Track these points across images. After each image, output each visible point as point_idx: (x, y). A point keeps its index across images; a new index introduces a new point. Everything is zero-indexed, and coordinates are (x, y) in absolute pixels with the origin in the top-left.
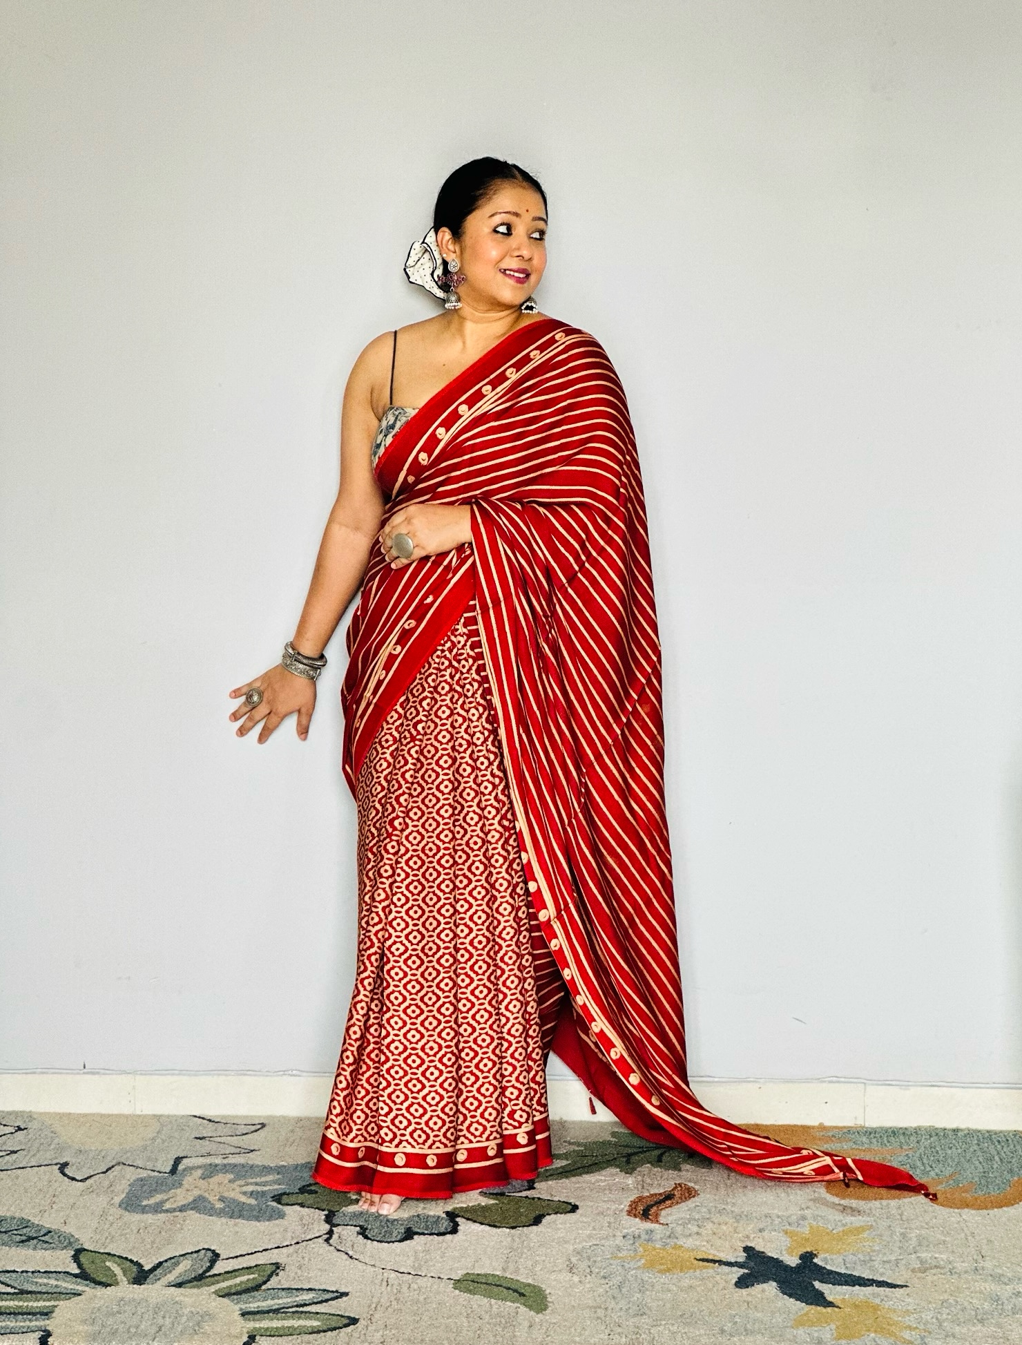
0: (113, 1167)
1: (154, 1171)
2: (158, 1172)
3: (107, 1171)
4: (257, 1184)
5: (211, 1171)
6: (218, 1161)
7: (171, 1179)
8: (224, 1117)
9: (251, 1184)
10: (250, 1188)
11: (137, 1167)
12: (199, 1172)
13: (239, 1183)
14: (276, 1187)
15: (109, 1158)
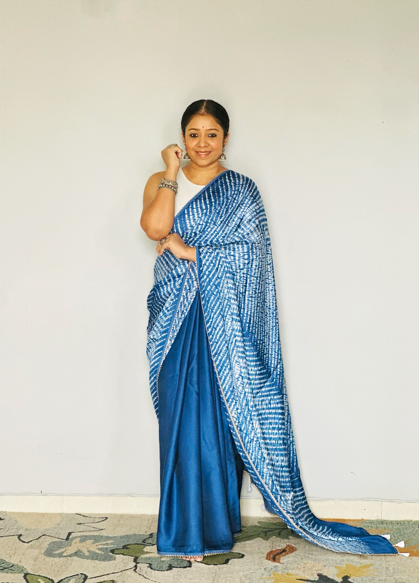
0: (41, 536)
1: (59, 538)
2: (61, 539)
3: (39, 538)
4: (104, 545)
5: (84, 539)
6: (87, 534)
7: (66, 542)
8: (90, 514)
9: (101, 544)
10: (101, 546)
11: (52, 537)
12: (79, 539)
13: (97, 544)
14: (112, 546)
15: (39, 533)
